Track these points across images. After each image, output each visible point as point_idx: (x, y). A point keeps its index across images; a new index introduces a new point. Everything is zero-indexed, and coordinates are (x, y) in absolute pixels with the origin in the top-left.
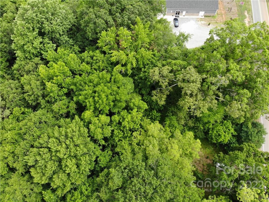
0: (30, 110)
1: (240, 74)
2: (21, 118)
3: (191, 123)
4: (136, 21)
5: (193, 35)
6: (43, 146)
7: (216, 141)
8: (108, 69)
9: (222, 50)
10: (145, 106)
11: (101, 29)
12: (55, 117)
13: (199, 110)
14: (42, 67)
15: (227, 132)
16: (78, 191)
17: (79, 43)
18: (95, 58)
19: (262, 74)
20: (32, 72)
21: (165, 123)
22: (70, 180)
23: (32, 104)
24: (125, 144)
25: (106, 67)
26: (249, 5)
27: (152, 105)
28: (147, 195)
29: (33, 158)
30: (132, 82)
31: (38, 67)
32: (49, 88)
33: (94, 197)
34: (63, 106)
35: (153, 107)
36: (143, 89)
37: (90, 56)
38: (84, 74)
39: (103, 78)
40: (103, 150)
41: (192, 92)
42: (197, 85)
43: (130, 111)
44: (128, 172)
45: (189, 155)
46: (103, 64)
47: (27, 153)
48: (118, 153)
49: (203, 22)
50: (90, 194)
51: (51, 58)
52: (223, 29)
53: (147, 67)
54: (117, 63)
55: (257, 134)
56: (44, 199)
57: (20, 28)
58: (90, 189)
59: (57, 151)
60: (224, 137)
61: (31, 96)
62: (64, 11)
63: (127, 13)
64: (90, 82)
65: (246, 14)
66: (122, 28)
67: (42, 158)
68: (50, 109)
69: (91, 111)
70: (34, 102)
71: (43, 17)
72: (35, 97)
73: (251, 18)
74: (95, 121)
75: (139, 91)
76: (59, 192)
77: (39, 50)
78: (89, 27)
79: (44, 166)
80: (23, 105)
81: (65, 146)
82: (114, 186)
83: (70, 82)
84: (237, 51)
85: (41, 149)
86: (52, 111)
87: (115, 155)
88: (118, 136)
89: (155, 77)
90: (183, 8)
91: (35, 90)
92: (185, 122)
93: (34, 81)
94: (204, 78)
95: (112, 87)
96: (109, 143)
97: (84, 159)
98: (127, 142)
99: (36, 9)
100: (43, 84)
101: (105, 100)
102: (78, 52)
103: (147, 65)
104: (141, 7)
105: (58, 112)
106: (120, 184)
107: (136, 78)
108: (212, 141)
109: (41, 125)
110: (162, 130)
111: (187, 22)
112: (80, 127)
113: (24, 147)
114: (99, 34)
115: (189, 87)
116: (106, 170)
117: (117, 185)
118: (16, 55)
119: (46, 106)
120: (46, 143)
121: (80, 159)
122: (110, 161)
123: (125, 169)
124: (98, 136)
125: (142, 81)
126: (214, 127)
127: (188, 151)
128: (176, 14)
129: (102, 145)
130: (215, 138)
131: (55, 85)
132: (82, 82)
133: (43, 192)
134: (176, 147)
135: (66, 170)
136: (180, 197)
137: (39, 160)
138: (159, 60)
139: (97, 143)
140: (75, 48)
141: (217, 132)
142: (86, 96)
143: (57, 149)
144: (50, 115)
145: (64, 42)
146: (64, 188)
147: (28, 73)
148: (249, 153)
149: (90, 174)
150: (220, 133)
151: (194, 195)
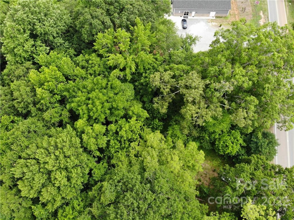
0: (21, 118)
1: (246, 79)
2: (10, 127)
3: (195, 133)
4: (136, 22)
5: (202, 37)
6: (31, 157)
7: (223, 152)
8: (105, 74)
9: (227, 53)
10: (146, 114)
11: (98, 31)
12: (47, 126)
13: (202, 118)
14: (33, 72)
15: (235, 142)
16: (70, 206)
17: (74, 46)
18: (90, 62)
19: (271, 79)
20: (22, 78)
21: (167, 132)
22: (61, 194)
23: (22, 112)
24: (122, 155)
25: (103, 72)
26: (265, 5)
27: (154, 113)
28: (141, 211)
29: (20, 170)
30: (133, 87)
31: (29, 71)
32: (39, 95)
33: (86, 213)
34: (56, 114)
35: (156, 115)
36: (145, 96)
37: (85, 60)
38: (78, 79)
39: (98, 84)
40: (98, 162)
41: (195, 99)
42: (199, 91)
43: (129, 120)
44: (122, 186)
45: (192, 168)
46: (99, 68)
47: (14, 164)
48: (114, 166)
49: (214, 24)
50: (82, 209)
51: (43, 62)
52: (229, 30)
53: (148, 71)
54: (115, 67)
55: (267, 145)
56: (34, 214)
57: (10, 30)
58: (82, 204)
59: (45, 163)
60: (232, 149)
61: (20, 103)
62: (59, 11)
63: (126, 13)
64: (84, 87)
65: (261, 14)
66: (120, 29)
67: (29, 170)
68: (41, 118)
69: (85, 119)
70: (24, 109)
71: (35, 17)
72: (25, 104)
73: (267, 19)
74: (88, 130)
75: (141, 98)
76: (49, 207)
77: (30, 53)
78: (85, 28)
79: (31, 178)
80: (13, 113)
81: (55, 157)
82: (106, 200)
83: (63, 88)
84: (243, 55)
85: (28, 160)
86: (43, 120)
87: (111, 168)
88: (114, 147)
89: (155, 83)
90: (192, 8)
91: (25, 96)
92: (189, 131)
93: (23, 87)
94: (207, 84)
95: (109, 94)
96: (105, 154)
97: (75, 172)
98: (124, 154)
99: (27, 9)
100: (33, 90)
101: (99, 108)
102: (73, 56)
103: (149, 70)
104: (141, 6)
105: (49, 121)
106: (113, 198)
107: (136, 84)
108: (219, 152)
109: (30, 134)
110: (163, 140)
111: (197, 23)
112: (72, 136)
113: (11, 158)
114: (95, 36)
115: (191, 93)
116: (99, 183)
117: (109, 200)
118: (6, 58)
119: (37, 115)
120: (34, 154)
121: (71, 172)
122: (106, 174)
123: (119, 182)
124: (91, 147)
125: (143, 87)
126: (221, 137)
127: (191, 164)
128: (185, 15)
129: (96, 156)
130: (222, 149)
131: (46, 91)
132: (76, 88)
133: (33, 207)
134: (176, 158)
135: (56, 184)
136: (178, 212)
137: (25, 172)
138: (161, 65)
139: (91, 154)
140: (70, 52)
141: (224, 142)
142: (79, 103)
143: (45, 160)
144: (40, 124)
145: (59, 44)
146: (54, 202)
147: (19, 78)
148: (258, 166)
149: (83, 187)
150: (227, 143)
151: (194, 211)
